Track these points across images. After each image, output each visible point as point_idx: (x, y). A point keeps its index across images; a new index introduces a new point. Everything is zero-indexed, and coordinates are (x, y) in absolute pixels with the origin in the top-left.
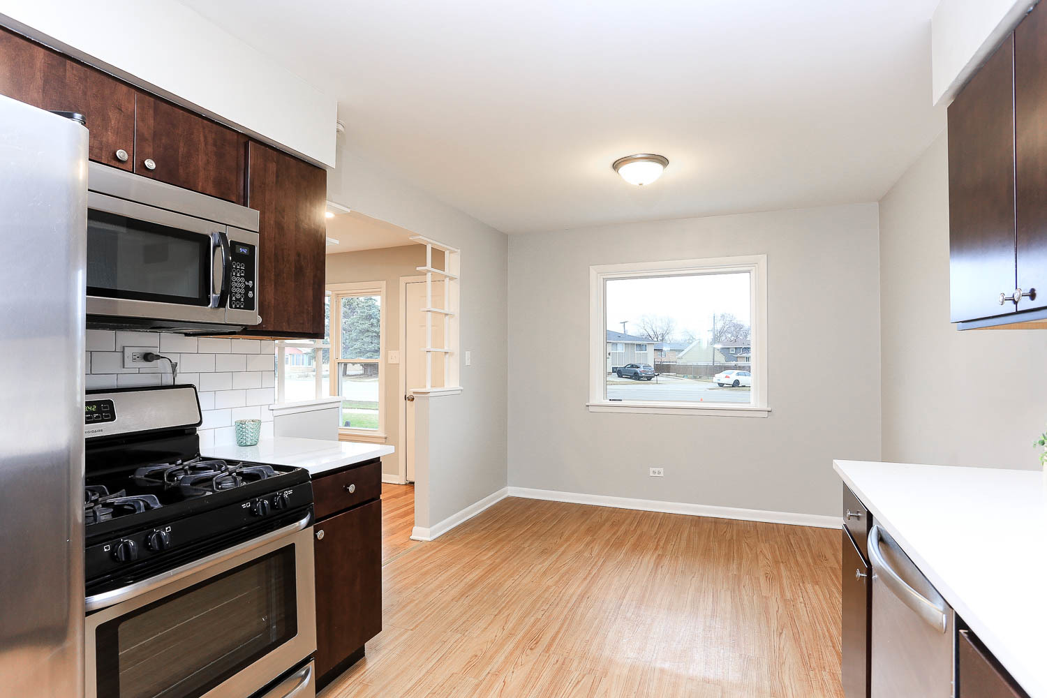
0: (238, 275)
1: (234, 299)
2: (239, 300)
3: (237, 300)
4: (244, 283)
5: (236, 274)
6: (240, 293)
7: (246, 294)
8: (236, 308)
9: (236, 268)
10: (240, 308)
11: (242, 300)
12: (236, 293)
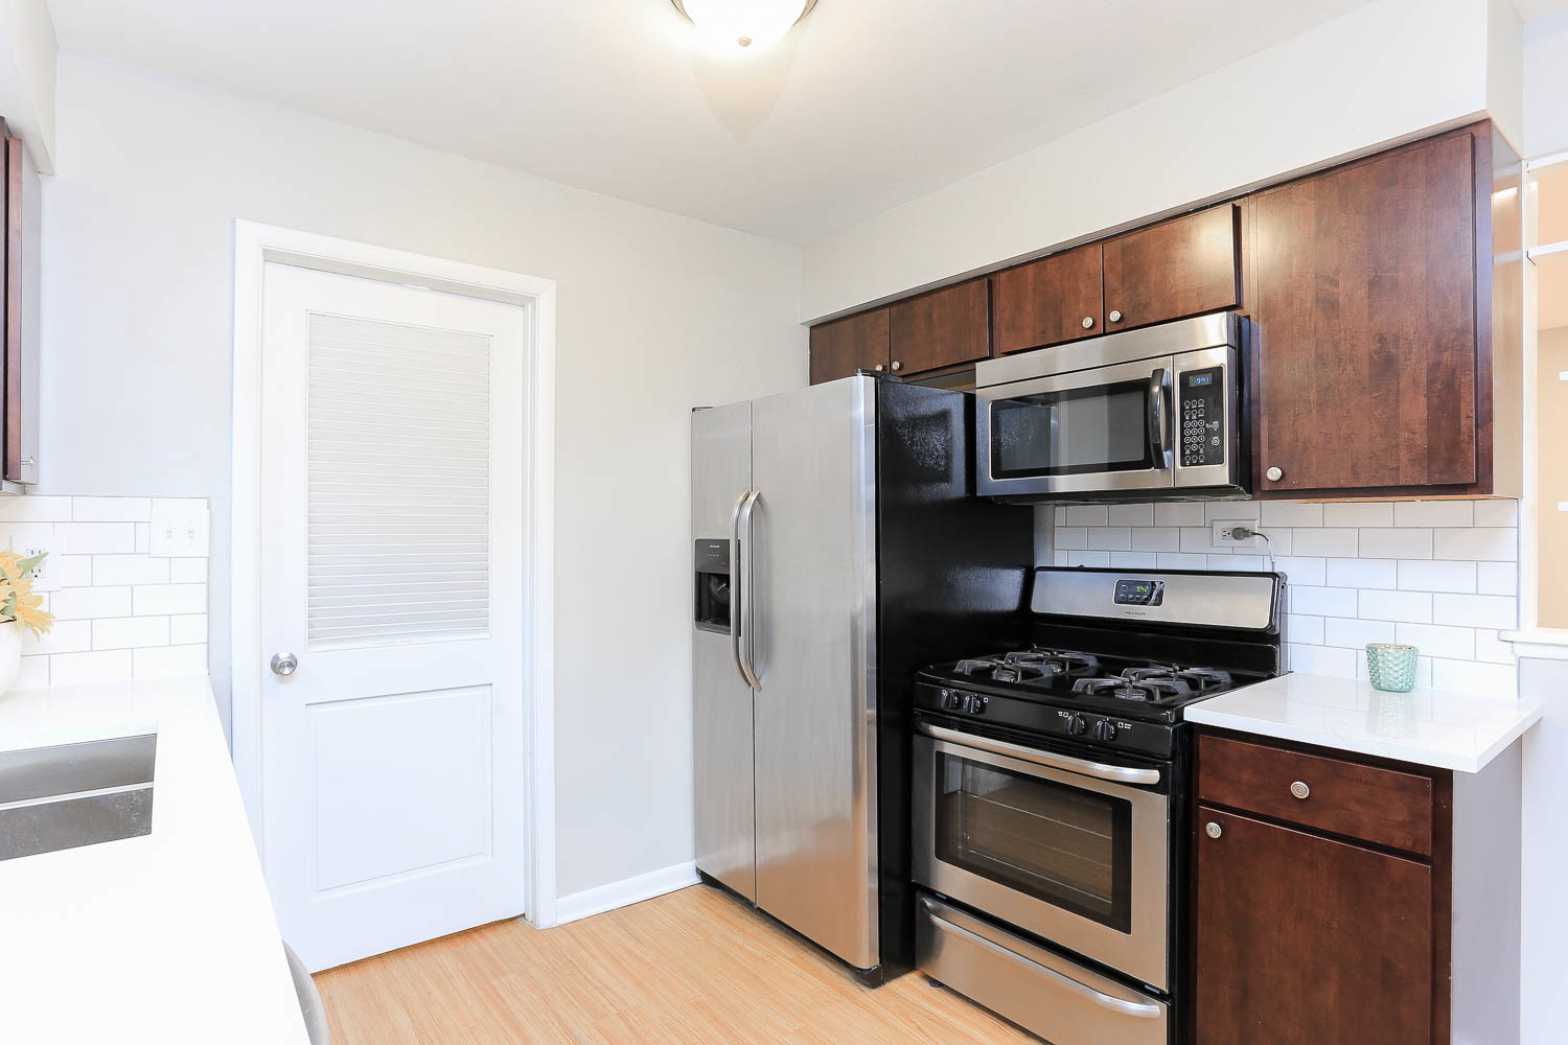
0: (1194, 417)
1: (1188, 452)
2: (1197, 453)
3: (1192, 453)
4: (1205, 427)
5: (1191, 416)
6: (1198, 443)
7: (1207, 442)
8: (1192, 464)
9: (1191, 409)
10: (1198, 464)
11: (1201, 451)
12: (1191, 444)
